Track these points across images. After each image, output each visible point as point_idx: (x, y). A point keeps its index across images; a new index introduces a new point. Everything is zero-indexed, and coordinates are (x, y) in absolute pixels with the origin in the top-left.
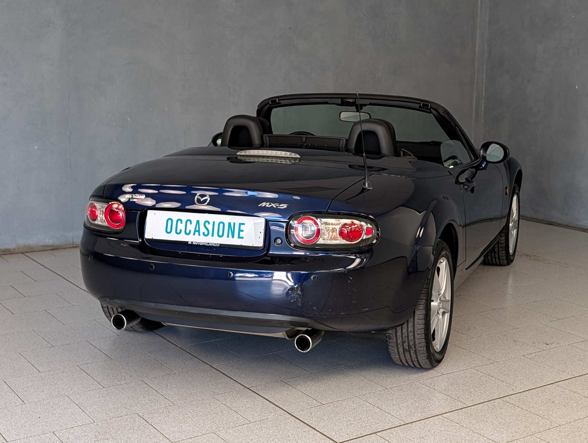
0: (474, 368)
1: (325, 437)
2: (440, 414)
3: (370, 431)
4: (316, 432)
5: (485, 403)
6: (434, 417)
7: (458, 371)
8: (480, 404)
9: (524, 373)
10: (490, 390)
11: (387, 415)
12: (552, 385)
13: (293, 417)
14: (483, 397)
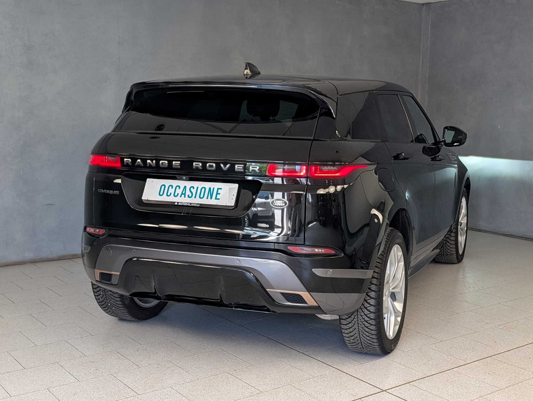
0: (463, 336)
1: (373, 386)
2: (450, 369)
3: (404, 382)
4: (364, 383)
5: (480, 361)
6: (447, 371)
7: (451, 338)
8: (477, 362)
9: (500, 339)
10: (480, 351)
11: (412, 370)
12: (523, 347)
13: (344, 373)
14: (477, 357)
